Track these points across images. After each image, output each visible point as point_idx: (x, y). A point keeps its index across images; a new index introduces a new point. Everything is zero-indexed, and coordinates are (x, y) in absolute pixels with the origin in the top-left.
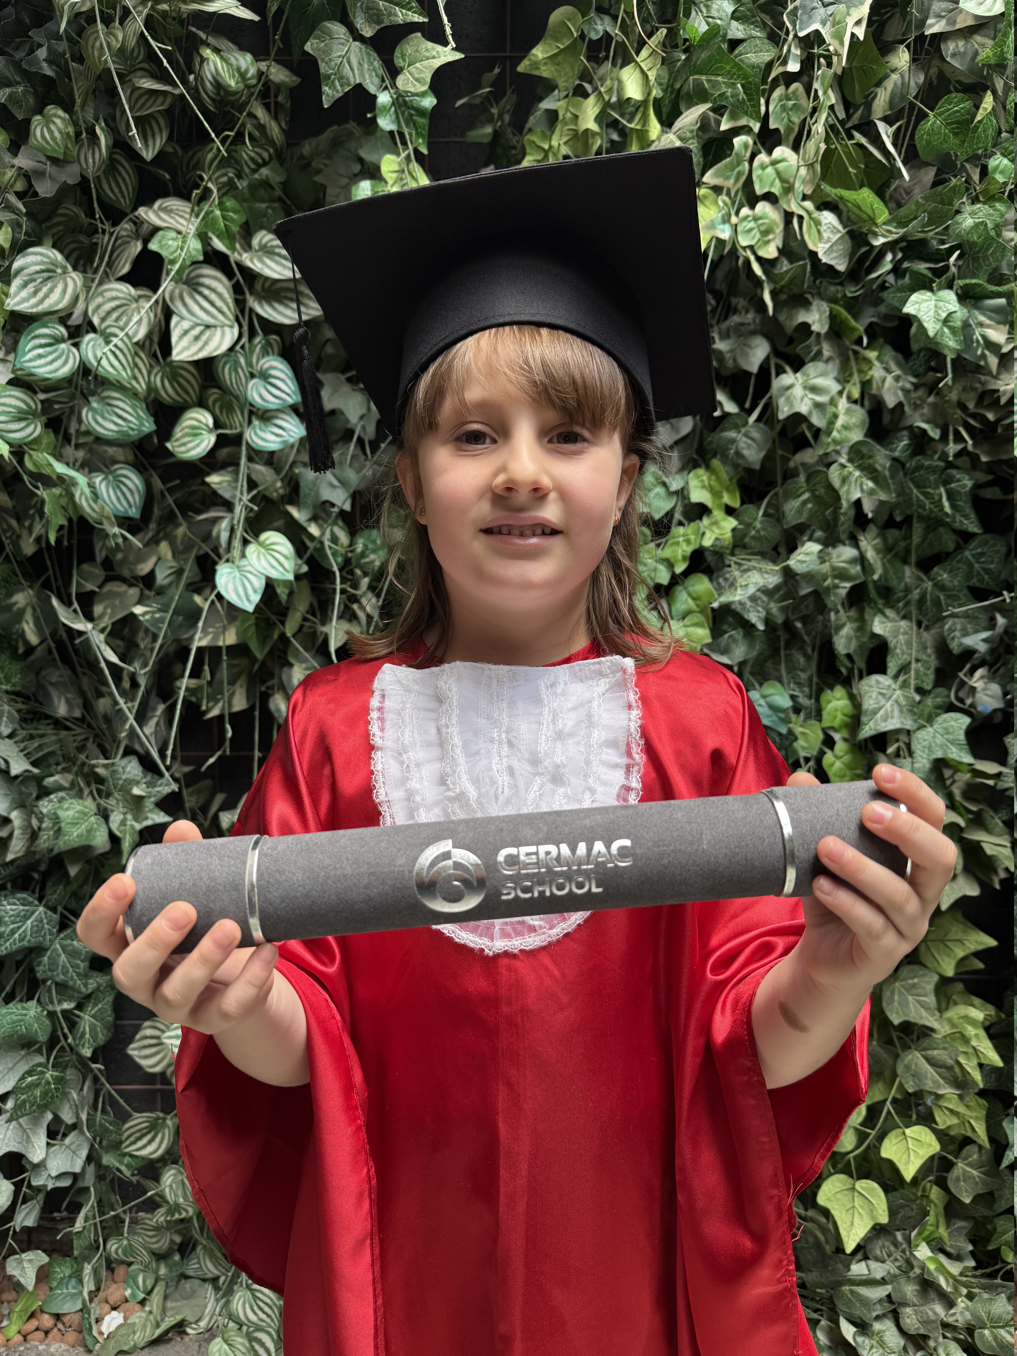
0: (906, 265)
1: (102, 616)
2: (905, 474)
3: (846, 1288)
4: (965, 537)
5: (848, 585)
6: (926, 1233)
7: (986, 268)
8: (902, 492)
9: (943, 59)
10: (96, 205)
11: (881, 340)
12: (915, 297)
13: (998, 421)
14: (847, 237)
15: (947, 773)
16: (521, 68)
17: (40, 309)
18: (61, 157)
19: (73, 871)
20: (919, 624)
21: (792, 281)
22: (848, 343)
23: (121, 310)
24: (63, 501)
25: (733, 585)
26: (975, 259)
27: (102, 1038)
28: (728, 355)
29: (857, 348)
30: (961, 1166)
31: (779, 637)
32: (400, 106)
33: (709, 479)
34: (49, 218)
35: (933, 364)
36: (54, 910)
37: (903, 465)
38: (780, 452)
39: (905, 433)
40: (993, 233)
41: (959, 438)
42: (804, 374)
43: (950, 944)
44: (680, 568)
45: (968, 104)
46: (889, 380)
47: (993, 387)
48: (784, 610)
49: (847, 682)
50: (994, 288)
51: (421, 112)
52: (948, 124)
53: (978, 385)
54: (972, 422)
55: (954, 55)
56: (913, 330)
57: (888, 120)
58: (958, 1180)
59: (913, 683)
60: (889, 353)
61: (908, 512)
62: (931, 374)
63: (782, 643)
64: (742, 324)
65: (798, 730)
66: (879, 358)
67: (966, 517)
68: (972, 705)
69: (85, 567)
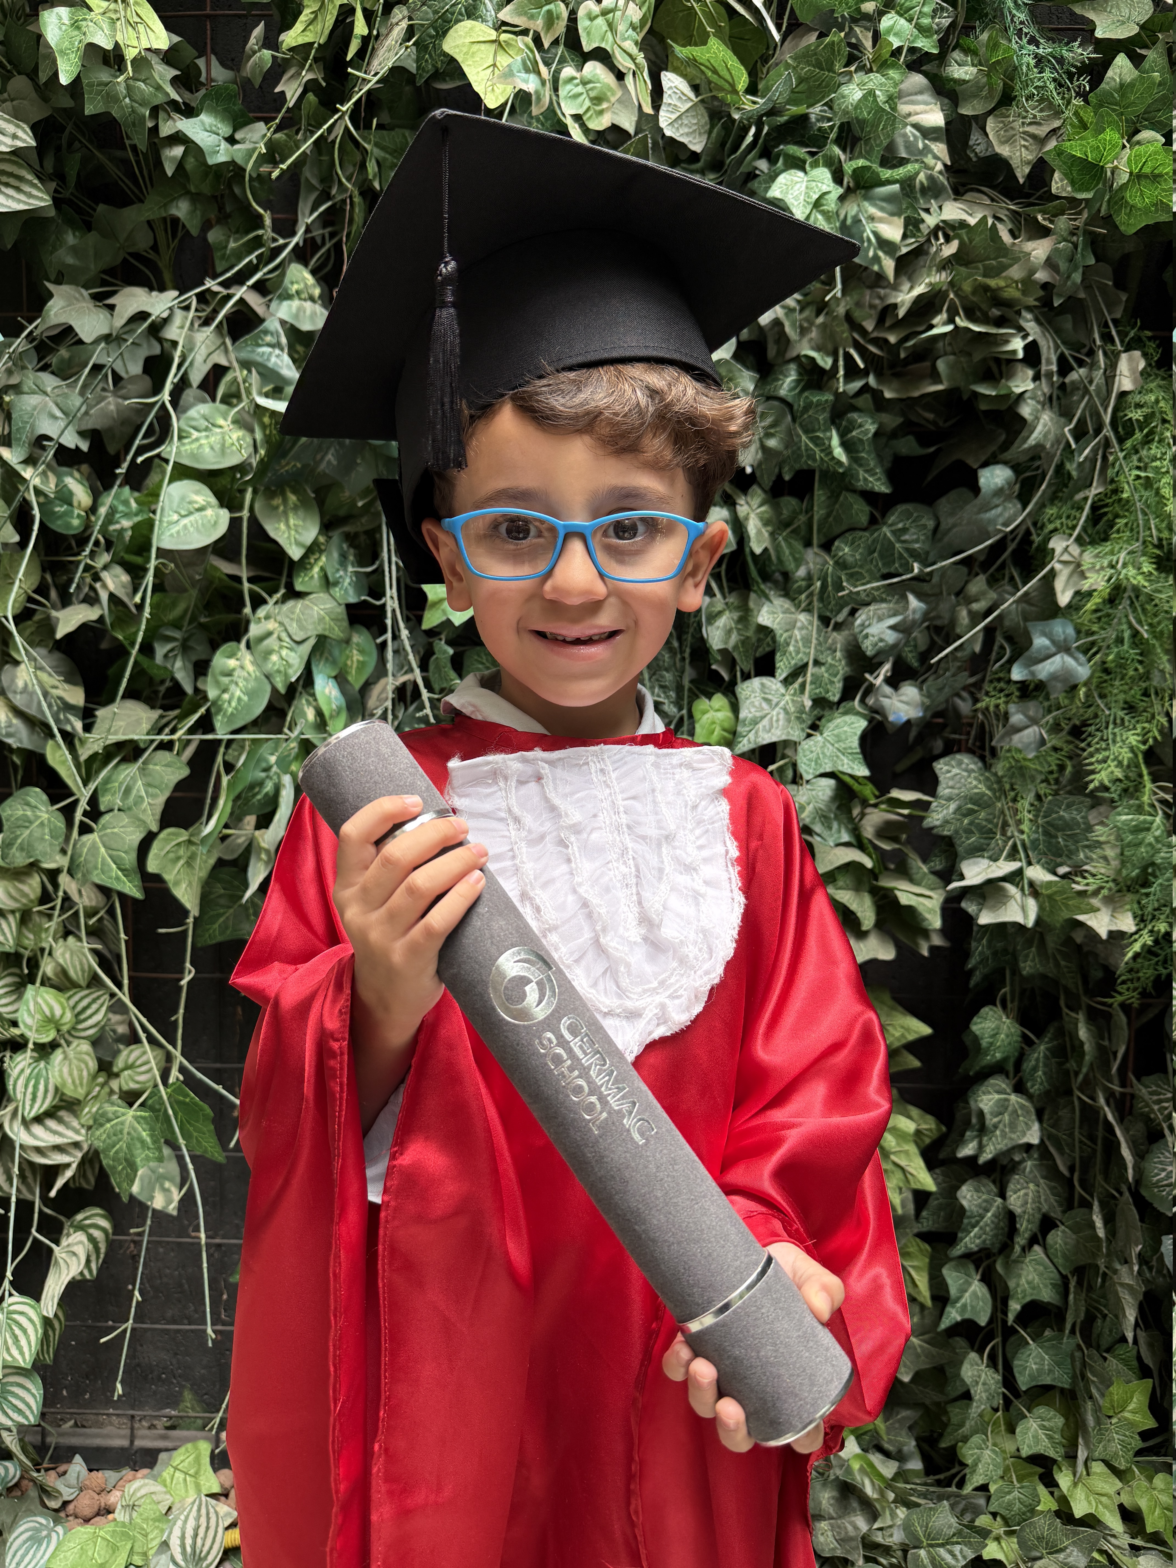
0: (780, 148)
2: (794, 420)
4: (878, 502)
8: (790, 441)
12: (782, 179)
13: (902, 342)
14: (702, 110)
15: (856, 806)
20: (825, 621)
37: (790, 406)
39: (792, 365)
40: (887, 108)
47: (892, 301)
49: (728, 689)
50: (886, 174)
53: (877, 302)
54: (873, 349)
59: (809, 689)
61: (801, 468)
67: (870, 472)
68: (878, 709)
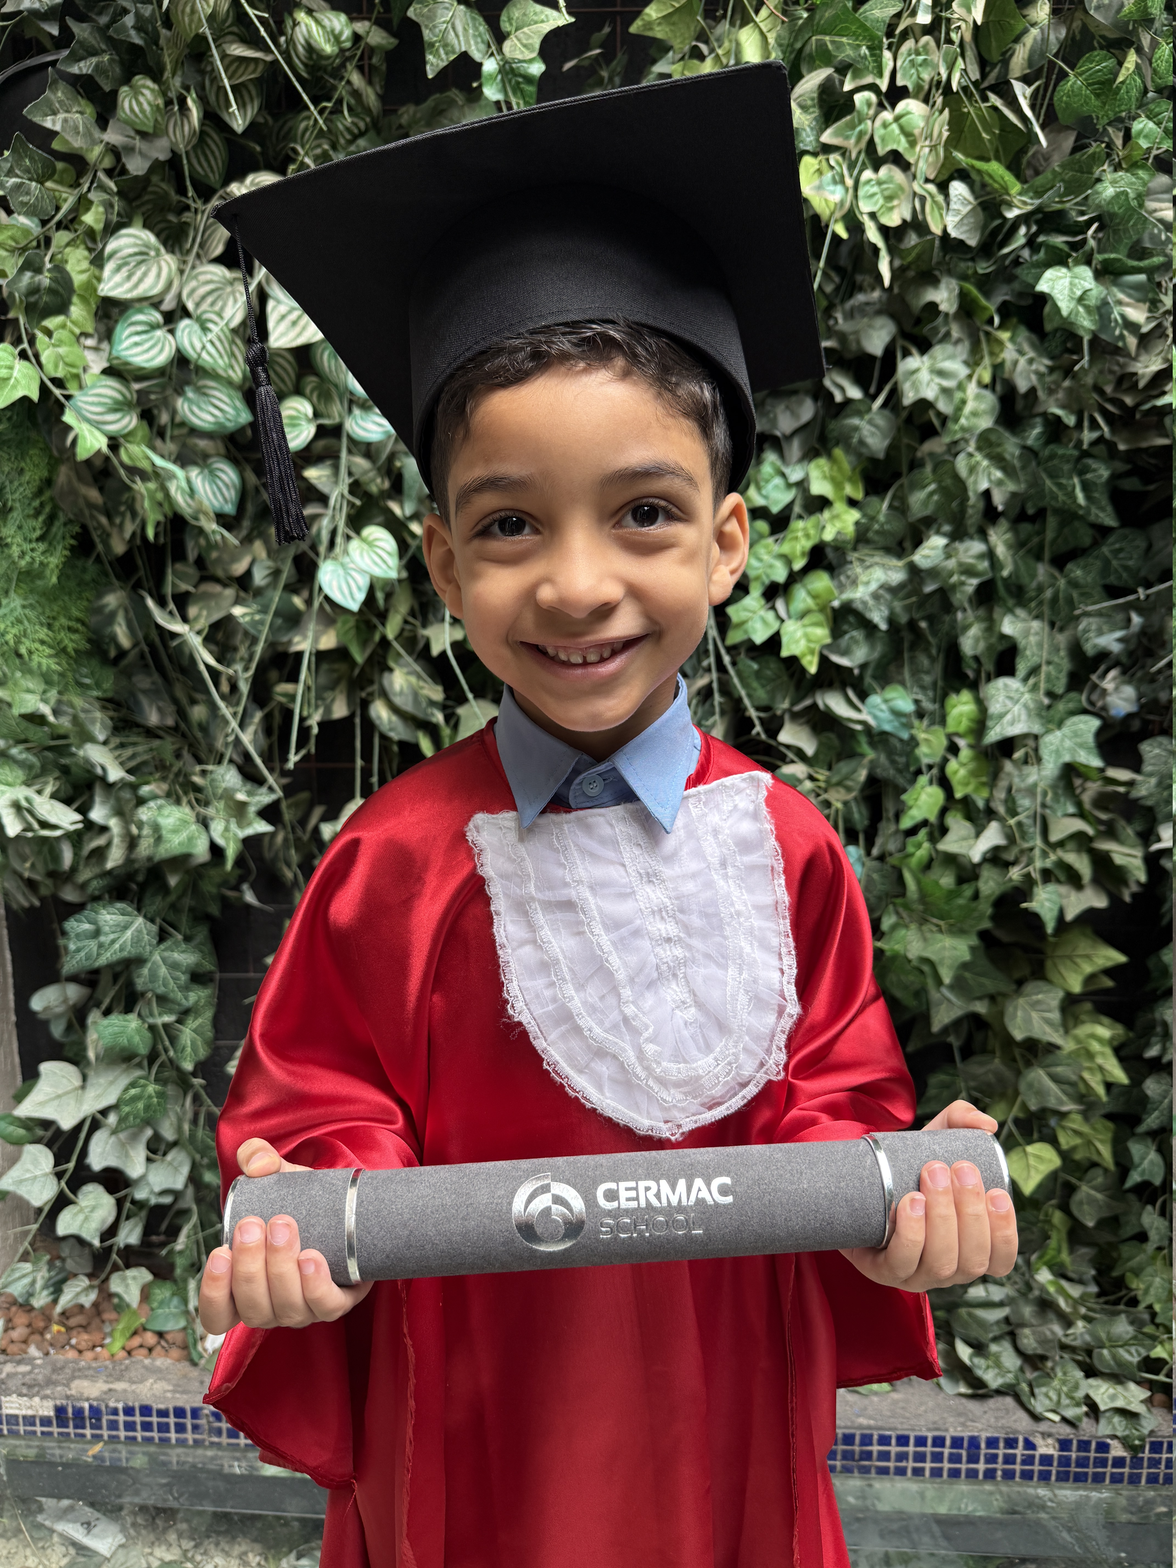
0: (1041, 239)
1: (197, 618)
2: (1037, 464)
3: (963, 1311)
4: (1103, 531)
5: (975, 582)
6: (1047, 1258)
7: (1127, 242)
8: (1035, 483)
9: (1086, 12)
10: (188, 183)
11: (1014, 320)
12: (1049, 274)
13: (1138, 405)
14: (979, 209)
15: (1077, 782)
16: (633, 29)
17: (135, 294)
18: (151, 131)
19: (173, 881)
20: (1052, 625)
21: (919, 257)
22: (978, 323)
23: (216, 294)
24: (160, 496)
25: (854, 583)
26: (1116, 232)
27: (203, 1053)
28: (852, 337)
29: (988, 328)
30: (1085, 1190)
31: (902, 639)
32: (507, 74)
33: (831, 469)
34: (138, 197)
35: (1069, 345)
36: (152, 921)
37: (1035, 454)
38: (905, 441)
39: (1038, 420)
40: (1134, 203)
41: (1094, 425)
42: (931, 357)
43: (1078, 960)
44: (798, 565)
45: (1111, 63)
46: (1022, 361)
47: (1132, 369)
48: (908, 608)
49: (974, 686)
50: (1135, 263)
51: (528, 79)
52: (1090, 85)
53: (1116, 368)
54: (1110, 407)
55: (1097, 8)
56: (1047, 309)
57: (1027, 80)
58: (1081, 1203)
59: (1043, 686)
60: (1023, 334)
61: (1041, 504)
62: (1066, 356)
63: (906, 645)
64: (867, 304)
65: (921, 736)
66: (1012, 339)
67: (1102, 509)
68: (1104, 708)
69: (179, 566)
